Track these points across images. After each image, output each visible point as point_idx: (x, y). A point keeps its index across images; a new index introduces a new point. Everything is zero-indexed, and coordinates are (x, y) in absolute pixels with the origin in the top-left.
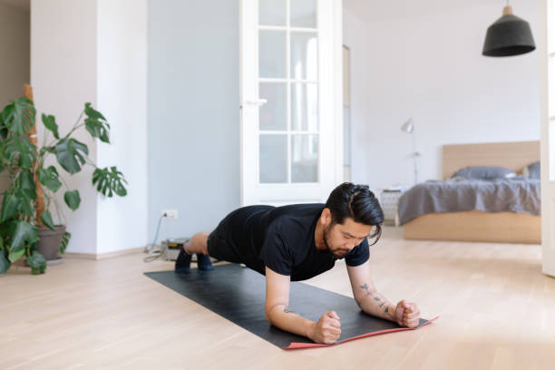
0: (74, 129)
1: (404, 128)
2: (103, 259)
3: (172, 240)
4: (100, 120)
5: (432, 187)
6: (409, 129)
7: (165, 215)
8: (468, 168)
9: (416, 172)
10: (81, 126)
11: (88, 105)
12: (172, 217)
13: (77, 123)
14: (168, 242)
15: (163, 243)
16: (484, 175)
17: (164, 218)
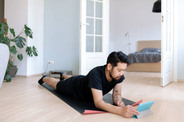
0: (21, 34)
1: (126, 35)
2: (29, 77)
3: (52, 71)
4: (30, 31)
5: (135, 54)
6: (128, 35)
7: (49, 63)
8: (146, 48)
9: (129, 49)
10: (23, 32)
11: (25, 25)
12: (52, 63)
13: (22, 31)
14: (51, 71)
15: (49, 72)
16: (151, 51)
17: (49, 64)
